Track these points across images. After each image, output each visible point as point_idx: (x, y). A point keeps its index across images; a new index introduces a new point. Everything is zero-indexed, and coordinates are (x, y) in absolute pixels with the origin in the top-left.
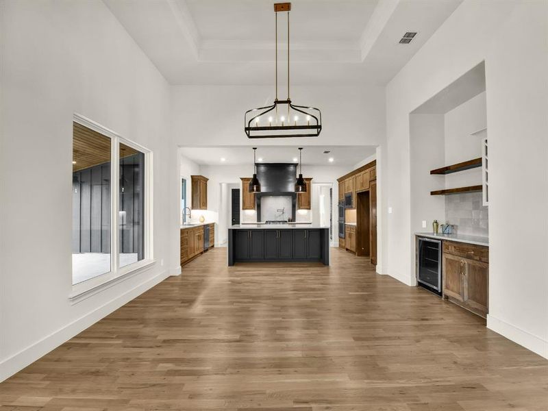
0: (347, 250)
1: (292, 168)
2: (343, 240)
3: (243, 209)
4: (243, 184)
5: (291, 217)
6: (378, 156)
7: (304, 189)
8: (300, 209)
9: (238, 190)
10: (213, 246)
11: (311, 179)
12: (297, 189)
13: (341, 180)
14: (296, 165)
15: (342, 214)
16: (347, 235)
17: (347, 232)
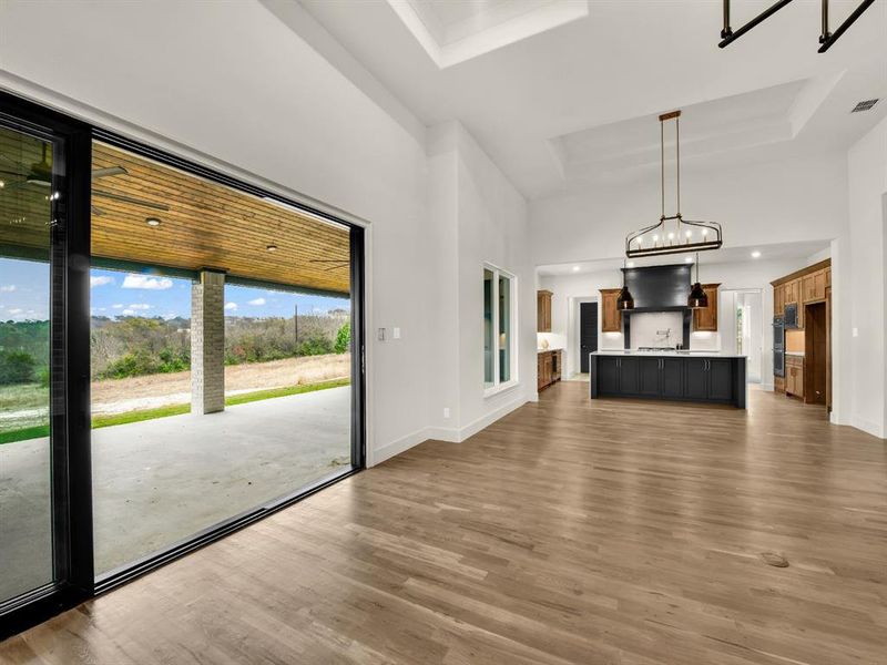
0: (789, 395)
1: (682, 271)
2: (782, 380)
3: (603, 331)
4: (604, 298)
5: (681, 342)
6: (833, 253)
7: (704, 303)
8: (697, 330)
9: (595, 305)
10: (559, 379)
11: (718, 285)
12: (692, 303)
13: (777, 284)
14: (689, 266)
15: (779, 336)
16: (789, 370)
17: (789, 366)
